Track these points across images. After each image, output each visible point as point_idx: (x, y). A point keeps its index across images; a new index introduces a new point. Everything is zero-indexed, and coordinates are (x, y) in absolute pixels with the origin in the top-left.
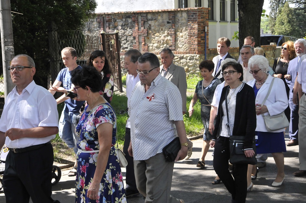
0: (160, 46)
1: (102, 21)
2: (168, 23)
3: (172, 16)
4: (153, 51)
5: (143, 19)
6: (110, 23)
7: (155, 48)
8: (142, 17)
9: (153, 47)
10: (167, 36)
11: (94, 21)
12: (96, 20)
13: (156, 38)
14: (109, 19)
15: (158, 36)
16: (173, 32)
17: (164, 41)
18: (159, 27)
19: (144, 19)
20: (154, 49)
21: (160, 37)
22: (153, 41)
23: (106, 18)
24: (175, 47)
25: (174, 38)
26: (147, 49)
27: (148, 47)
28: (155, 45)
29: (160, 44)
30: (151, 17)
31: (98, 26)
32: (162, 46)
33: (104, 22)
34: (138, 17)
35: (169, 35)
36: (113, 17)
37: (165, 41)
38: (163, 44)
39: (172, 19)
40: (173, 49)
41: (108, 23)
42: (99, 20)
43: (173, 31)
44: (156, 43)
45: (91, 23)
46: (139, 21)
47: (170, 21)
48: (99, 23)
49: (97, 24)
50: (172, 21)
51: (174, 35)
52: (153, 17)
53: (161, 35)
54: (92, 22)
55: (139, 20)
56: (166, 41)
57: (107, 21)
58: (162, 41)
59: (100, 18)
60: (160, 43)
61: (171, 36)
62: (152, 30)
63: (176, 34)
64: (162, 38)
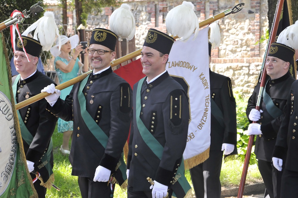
0: (236, 50)
1: (154, 10)
2: (250, 12)
3: (256, 1)
4: (226, 57)
5: (212, 7)
6: (165, 13)
7: (230, 53)
8: (211, 5)
9: (226, 51)
10: (248, 33)
11: (142, 10)
12: (146, 9)
13: (231, 36)
14: (164, 8)
15: (235, 33)
16: (257, 28)
17: (242, 41)
18: (237, 19)
19: (214, 8)
20: (228, 54)
21: (237, 35)
22: (227, 41)
23: (160, 5)
24: (259, 50)
25: (258, 36)
26: (217, 54)
27: (219, 50)
28: (230, 47)
29: (237, 46)
30: (225, 4)
31: (148, 18)
32: (238, 50)
33: (156, 12)
34: (205, 3)
35: (251, 32)
36: (169, 5)
37: (244, 41)
38: (242, 46)
39: (256, 6)
40: (256, 54)
41: (162, 13)
42: (149, 9)
43: (257, 25)
44: (231, 44)
45: (138, 13)
46: (206, 10)
47: (253, 10)
48: (149, 13)
49: (146, 15)
50: (256, 10)
51: (259, 31)
52: (227, 3)
53: (237, 33)
54: (140, 12)
55: (206, 8)
56: (246, 42)
57: (160, 11)
58: (240, 42)
59: (151, 5)
60: (237, 44)
61: (254, 33)
62: (225, 24)
63: (262, 30)
64: (241, 36)
